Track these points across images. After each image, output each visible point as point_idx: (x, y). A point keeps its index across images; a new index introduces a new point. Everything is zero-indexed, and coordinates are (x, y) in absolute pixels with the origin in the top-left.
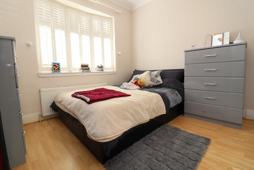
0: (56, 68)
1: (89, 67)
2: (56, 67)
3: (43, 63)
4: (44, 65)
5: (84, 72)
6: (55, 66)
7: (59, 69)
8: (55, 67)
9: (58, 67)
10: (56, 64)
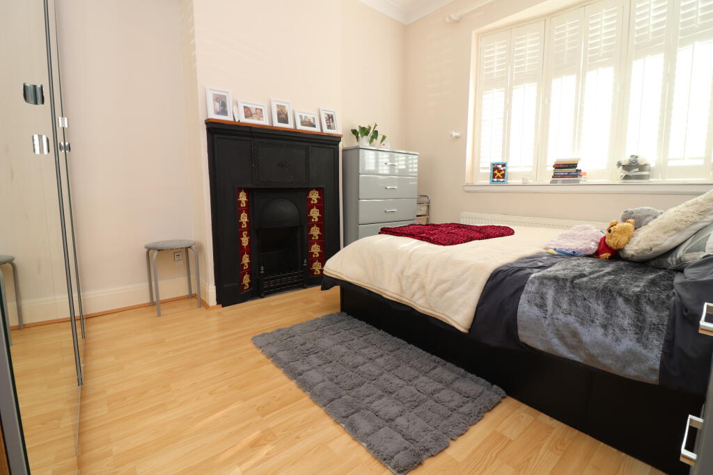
0: (499, 174)
1: (578, 168)
2: (498, 172)
3: (482, 165)
4: (482, 168)
5: (556, 182)
6: (497, 169)
7: (503, 176)
8: (496, 172)
9: (503, 172)
10: (500, 166)
